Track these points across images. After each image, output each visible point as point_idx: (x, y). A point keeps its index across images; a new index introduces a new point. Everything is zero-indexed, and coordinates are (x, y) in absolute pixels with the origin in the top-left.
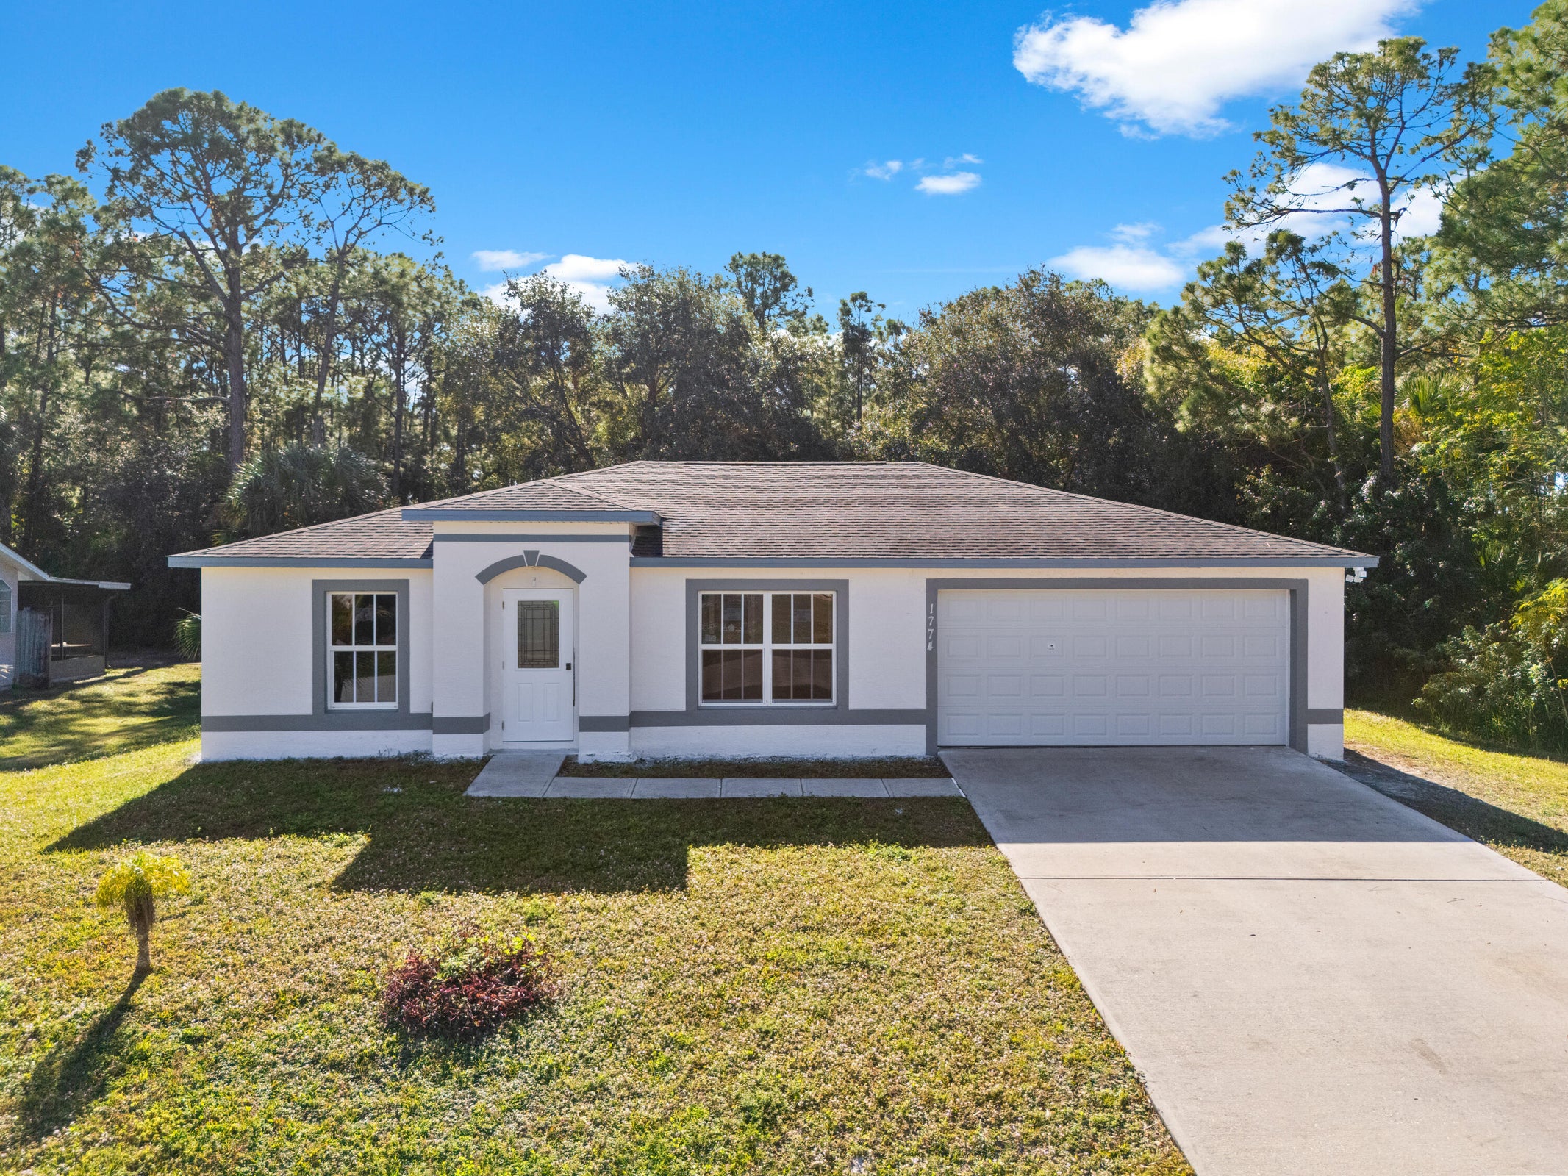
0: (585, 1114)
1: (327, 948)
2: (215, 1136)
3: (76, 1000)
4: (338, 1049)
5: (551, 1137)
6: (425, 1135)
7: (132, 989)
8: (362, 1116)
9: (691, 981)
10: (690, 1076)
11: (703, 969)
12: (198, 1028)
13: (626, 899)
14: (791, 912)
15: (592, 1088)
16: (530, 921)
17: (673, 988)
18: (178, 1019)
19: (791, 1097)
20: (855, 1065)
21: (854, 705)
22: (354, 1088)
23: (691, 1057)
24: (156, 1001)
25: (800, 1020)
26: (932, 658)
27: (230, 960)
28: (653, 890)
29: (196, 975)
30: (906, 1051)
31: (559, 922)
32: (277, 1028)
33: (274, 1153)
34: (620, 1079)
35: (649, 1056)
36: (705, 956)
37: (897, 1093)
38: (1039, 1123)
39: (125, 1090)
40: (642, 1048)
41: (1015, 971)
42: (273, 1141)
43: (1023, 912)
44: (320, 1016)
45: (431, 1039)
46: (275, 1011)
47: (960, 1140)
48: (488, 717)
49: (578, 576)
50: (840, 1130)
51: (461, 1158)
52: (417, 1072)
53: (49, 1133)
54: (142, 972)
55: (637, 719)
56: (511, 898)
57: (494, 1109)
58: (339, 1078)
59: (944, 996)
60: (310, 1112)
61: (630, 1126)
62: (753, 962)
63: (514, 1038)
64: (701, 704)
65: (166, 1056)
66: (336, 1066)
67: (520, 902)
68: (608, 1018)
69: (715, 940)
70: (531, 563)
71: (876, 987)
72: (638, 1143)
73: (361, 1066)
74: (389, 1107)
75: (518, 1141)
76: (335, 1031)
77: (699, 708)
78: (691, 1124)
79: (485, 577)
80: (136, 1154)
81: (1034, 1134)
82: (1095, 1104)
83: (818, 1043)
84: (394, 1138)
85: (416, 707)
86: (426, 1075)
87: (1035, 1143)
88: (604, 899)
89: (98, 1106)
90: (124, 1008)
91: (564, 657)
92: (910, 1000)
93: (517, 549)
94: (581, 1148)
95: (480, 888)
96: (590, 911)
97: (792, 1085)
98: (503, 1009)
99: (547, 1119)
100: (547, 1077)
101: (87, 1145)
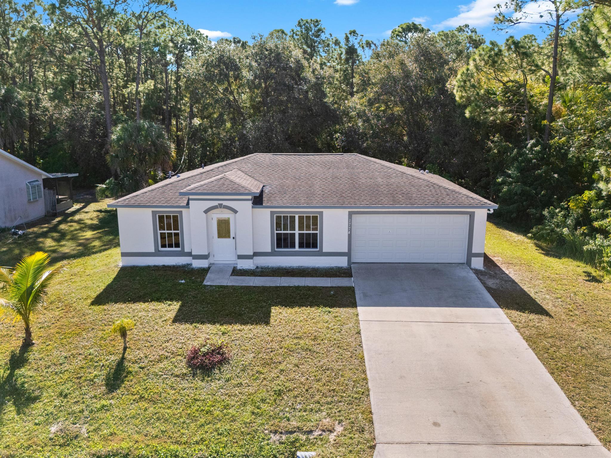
0: (237, 391)
1: (170, 341)
2: (152, 393)
3: (110, 356)
4: (177, 371)
5: (229, 396)
6: (200, 394)
7: (124, 353)
8: (185, 389)
9: (265, 354)
10: (262, 382)
11: (268, 351)
12: (142, 365)
13: (249, 327)
14: (293, 332)
15: (239, 384)
16: (224, 334)
17: (260, 355)
18: (137, 362)
19: (286, 388)
20: (302, 380)
21: (325, 250)
22: (182, 382)
23: (263, 376)
24: (130, 357)
25: (290, 367)
26: (350, 236)
27: (146, 345)
28: (257, 324)
29: (139, 349)
30: (315, 376)
31: (231, 334)
32: (161, 365)
33: (166, 398)
34: (245, 381)
35: (253, 375)
36: (269, 346)
37: (311, 388)
38: (342, 397)
39: (128, 381)
40: (251, 374)
41: (349, 353)
42: (165, 395)
43: (357, 333)
44: (171, 362)
45: (199, 370)
46: (160, 360)
47: (323, 400)
48: (209, 254)
49: (235, 212)
50: (296, 397)
51: (208, 400)
52: (197, 379)
53: (113, 392)
54: (125, 349)
55: (256, 254)
56: (218, 326)
57: (215, 389)
58: (178, 379)
59: (328, 361)
60: (172, 388)
61: (247, 394)
62: (281, 348)
63: (220, 369)
64: (276, 250)
65: (136, 372)
66: (177, 376)
67: (220, 327)
68: (243, 365)
69: (272, 341)
70: (221, 208)
71: (312, 357)
72: (249, 398)
73: (184, 376)
74: (191, 387)
75: (222, 397)
76: (176, 367)
77: (275, 251)
78: (261, 394)
79: (206, 212)
80: (134, 397)
81: (340, 399)
82: (357, 393)
83: (295, 373)
84: (193, 395)
85: (187, 250)
86: (199, 379)
87: (340, 402)
88: (243, 327)
89: (123, 386)
90: (123, 358)
91: (232, 235)
92: (320, 361)
93: (216, 203)
94: (236, 399)
95: (210, 322)
96: (239, 330)
97: (287, 385)
98: (216, 362)
99: (228, 391)
100: (228, 380)
101: (123, 395)
